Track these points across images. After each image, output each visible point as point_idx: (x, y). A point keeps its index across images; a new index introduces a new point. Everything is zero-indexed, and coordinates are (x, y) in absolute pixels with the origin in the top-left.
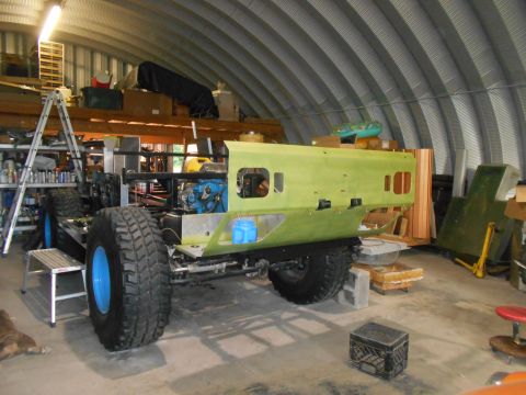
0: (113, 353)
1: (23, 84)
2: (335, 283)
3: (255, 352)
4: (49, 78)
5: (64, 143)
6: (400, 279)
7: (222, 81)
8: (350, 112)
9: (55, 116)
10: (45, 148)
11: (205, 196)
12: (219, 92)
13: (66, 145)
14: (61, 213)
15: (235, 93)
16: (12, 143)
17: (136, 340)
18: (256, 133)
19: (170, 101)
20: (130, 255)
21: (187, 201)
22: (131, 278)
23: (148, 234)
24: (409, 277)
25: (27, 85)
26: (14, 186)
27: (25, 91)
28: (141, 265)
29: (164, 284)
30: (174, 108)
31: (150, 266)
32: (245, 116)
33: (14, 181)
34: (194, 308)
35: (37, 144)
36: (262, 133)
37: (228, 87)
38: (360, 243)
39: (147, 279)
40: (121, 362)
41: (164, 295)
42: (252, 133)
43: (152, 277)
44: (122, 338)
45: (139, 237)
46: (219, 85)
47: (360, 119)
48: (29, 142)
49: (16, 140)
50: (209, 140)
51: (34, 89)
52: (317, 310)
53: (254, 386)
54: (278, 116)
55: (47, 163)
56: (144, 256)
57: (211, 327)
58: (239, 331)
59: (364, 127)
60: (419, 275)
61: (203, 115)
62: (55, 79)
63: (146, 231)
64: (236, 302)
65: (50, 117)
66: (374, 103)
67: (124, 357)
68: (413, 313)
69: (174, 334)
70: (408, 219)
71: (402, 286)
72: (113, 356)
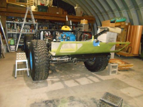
0: (34, 81)
1: (21, 4)
2: (103, 67)
3: (74, 85)
4: (30, 3)
5: (32, 21)
6: (125, 67)
7: (78, 4)
8: (117, 13)
9: (29, 14)
10: (27, 23)
11: (64, 37)
12: (76, 7)
13: (33, 22)
14: (27, 41)
15: (81, 7)
16: (19, 21)
17: (39, 79)
18: (86, 20)
19: (62, 10)
20: (37, 55)
21: (59, 38)
22: (37, 61)
23: (43, 48)
24: (129, 66)
25: (22, 5)
26: (19, 33)
27: (22, 7)
28: (40, 57)
29: (47, 64)
30: (63, 12)
31: (43, 58)
32: (84, 15)
33: (19, 32)
34: (61, 70)
35: (25, 22)
36: (87, 20)
37: (79, 6)
38: (110, 55)
39: (42, 62)
40: (36, 84)
41: (47, 67)
42: (84, 20)
43: (43, 62)
44: (35, 78)
45: (40, 49)
46: (77, 5)
47: (119, 16)
48: (23, 21)
49: (19, 20)
50: (71, 21)
51: (24, 6)
52: (97, 74)
53: (70, 97)
54: (94, 15)
55: (28, 27)
56: (41, 55)
57: (64, 76)
58: (71, 78)
59: (120, 19)
60: (132, 66)
61: (72, 14)
62: (31, 3)
63: (43, 47)
64: (73, 69)
65: (28, 14)
66: (125, 10)
67: (37, 83)
68: (128, 78)
69: (52, 78)
70: (131, 47)
71: (126, 69)
72: (34, 82)
